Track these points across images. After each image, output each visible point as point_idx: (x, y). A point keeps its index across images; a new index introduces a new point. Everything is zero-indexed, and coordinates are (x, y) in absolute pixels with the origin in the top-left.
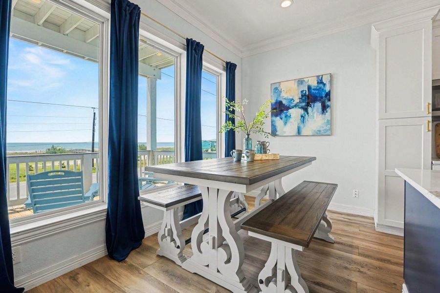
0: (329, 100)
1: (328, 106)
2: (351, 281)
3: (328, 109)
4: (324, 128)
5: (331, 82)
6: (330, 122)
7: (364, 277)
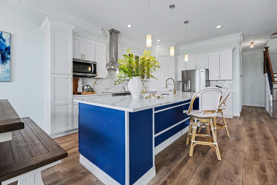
0: (9, 54)
1: (8, 59)
2: (56, 172)
3: (8, 61)
4: (4, 76)
5: (10, 39)
6: (10, 71)
7: (60, 166)
